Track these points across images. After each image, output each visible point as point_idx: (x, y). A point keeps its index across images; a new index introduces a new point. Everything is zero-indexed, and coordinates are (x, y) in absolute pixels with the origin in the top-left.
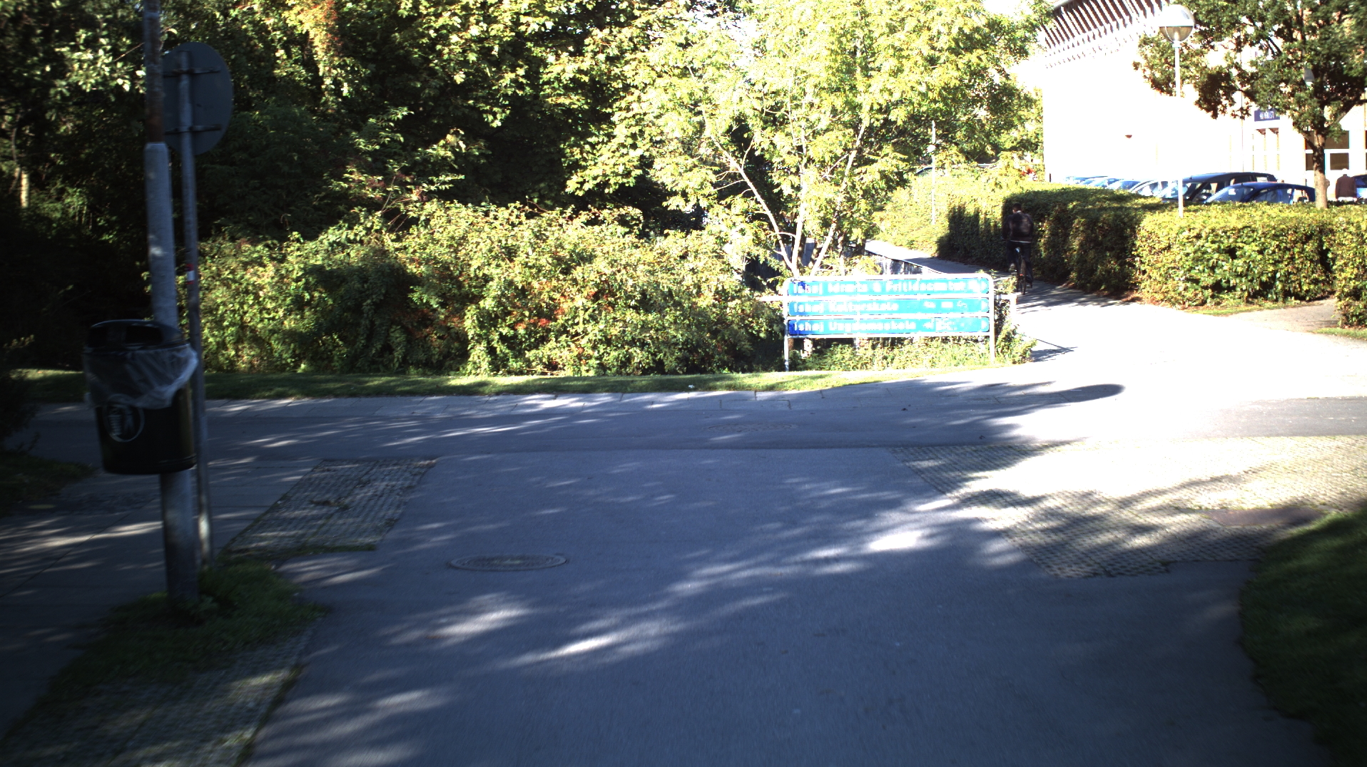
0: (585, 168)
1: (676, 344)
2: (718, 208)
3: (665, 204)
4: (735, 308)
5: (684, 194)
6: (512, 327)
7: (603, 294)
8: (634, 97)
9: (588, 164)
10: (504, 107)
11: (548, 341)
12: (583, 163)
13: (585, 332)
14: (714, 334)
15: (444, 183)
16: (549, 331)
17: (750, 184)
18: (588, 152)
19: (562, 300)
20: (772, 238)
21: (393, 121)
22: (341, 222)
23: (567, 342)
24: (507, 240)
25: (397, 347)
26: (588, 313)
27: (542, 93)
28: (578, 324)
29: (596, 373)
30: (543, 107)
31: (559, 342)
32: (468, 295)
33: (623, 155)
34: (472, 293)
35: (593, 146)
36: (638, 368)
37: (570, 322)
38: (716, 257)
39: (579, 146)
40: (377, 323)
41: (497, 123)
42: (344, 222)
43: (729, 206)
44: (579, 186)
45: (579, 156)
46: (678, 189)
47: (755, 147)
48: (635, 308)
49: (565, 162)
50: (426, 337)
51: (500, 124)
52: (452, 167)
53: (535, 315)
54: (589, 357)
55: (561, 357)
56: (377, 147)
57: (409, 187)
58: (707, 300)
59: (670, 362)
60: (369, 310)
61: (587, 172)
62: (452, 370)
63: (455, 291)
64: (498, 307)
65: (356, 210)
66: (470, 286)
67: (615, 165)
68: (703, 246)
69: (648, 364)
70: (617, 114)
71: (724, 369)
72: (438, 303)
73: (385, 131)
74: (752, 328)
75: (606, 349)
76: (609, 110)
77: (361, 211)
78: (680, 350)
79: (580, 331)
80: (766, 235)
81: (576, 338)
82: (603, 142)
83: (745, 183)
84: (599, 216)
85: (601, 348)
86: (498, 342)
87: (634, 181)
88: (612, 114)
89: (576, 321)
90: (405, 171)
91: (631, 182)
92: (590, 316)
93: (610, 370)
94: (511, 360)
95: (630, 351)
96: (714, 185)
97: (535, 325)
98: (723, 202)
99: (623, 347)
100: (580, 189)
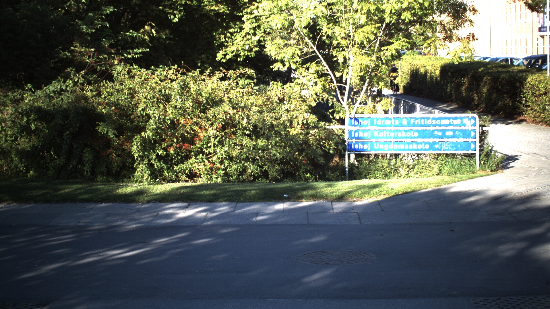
0: (227, 47)
1: (277, 160)
2: (301, 70)
3: (271, 67)
4: (314, 135)
5: (283, 62)
6: (165, 149)
7: (228, 126)
8: (255, 7)
9: (229, 44)
10: (180, 11)
11: (190, 158)
12: (226, 44)
13: (215, 153)
14: (301, 151)
15: (136, 53)
16: (190, 152)
17: (320, 56)
18: (229, 38)
19: (199, 131)
20: (333, 87)
21: (105, 15)
22: (59, 78)
23: (202, 159)
24: (165, 91)
25: (86, 163)
26: (216, 140)
27: (203, 4)
28: (210, 147)
29: (222, 179)
30: (203, 11)
31: (198, 159)
32: (138, 127)
33: (248, 40)
34: (140, 126)
35: (232, 34)
36: (251, 175)
37: (205, 146)
38: (302, 101)
39: (223, 34)
40: (74, 146)
41: (176, 20)
42: (61, 78)
43: (308, 69)
44: (223, 57)
45: (224, 40)
46: (278, 58)
47: (323, 34)
48: (249, 136)
49: (216, 43)
50: (109, 155)
51: (177, 20)
52: (148, 45)
53: (180, 142)
54: (218, 169)
55: (198, 169)
56: (94, 31)
57: (113, 55)
58: (297, 130)
59: (272, 172)
60: (68, 138)
61: (228, 49)
62: (126, 178)
63: (129, 124)
64: (156, 136)
65: (69, 70)
66: (138, 121)
67: (243, 45)
68: (294, 94)
69: (257, 173)
70: (245, 16)
71: (307, 174)
72: (114, 134)
73: (98, 21)
74: (325, 147)
75: (229, 163)
76: (241, 14)
77: (72, 70)
78: (279, 164)
79: (212, 151)
80: (330, 85)
81: (209, 156)
82: (237, 32)
83: (318, 56)
84: (227, 75)
85: (226, 163)
86: (155, 160)
87: (254, 54)
88: (243, 16)
89: (209, 145)
90: (111, 46)
91: (253, 54)
92: (218, 142)
93: (232, 177)
94: (165, 171)
95: (245, 164)
96: (300, 57)
97: (180, 148)
98: (305, 66)
99: (240, 162)
100: (224, 58)
